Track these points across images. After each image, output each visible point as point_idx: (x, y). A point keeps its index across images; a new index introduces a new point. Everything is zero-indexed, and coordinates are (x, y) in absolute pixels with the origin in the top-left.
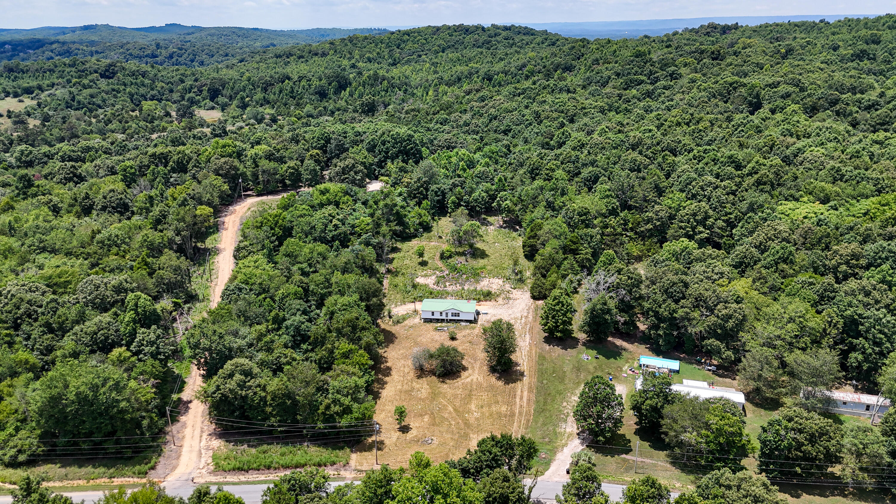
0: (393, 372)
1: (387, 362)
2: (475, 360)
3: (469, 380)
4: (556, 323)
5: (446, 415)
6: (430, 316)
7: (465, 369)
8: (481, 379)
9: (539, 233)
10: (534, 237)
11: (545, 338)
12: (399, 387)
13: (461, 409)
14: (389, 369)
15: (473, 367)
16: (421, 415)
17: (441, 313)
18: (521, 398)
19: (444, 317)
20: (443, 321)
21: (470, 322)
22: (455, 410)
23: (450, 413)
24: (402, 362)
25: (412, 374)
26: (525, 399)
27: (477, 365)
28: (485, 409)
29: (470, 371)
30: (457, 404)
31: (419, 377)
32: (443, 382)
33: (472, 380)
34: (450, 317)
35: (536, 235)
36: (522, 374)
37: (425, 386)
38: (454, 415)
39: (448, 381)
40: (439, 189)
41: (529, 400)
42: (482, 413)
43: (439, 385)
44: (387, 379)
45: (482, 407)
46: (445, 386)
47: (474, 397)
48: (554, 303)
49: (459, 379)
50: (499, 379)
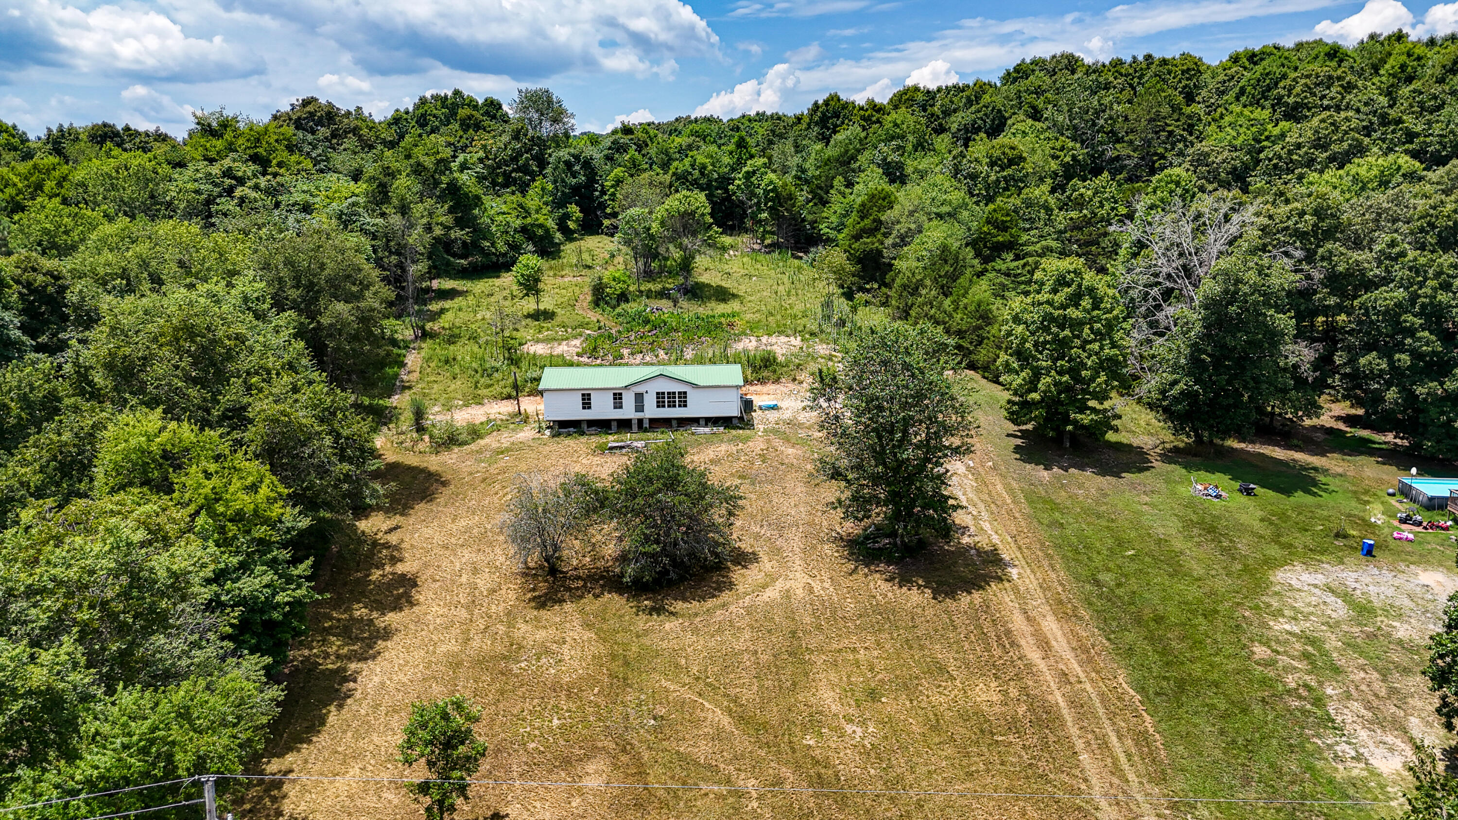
0: (421, 596)
1: (395, 560)
2: (780, 528)
3: (771, 594)
4: (1074, 372)
5: (702, 751)
6: (574, 411)
7: (743, 559)
8: (823, 587)
9: (887, 216)
10: (871, 232)
11: (1017, 449)
12: (449, 646)
13: (773, 714)
14: (409, 582)
15: (776, 552)
16: (566, 762)
17: (618, 397)
18: (1044, 645)
19: (628, 412)
20: (624, 425)
21: (726, 422)
22: (742, 719)
23: (718, 735)
24: (467, 555)
25: (510, 594)
26: (1061, 645)
27: (795, 541)
28: (889, 705)
29: (767, 564)
30: (748, 695)
31: (541, 603)
32: (658, 610)
33: (787, 595)
34: (651, 411)
35: (879, 222)
36: (993, 558)
37: (576, 631)
38: (743, 742)
39: (679, 606)
40: (577, 157)
41: (1082, 649)
42: (886, 722)
43: (642, 622)
44: (392, 618)
45: (873, 695)
46: (670, 625)
47: (819, 660)
48: (1060, 297)
49: (726, 596)
50: (904, 580)
